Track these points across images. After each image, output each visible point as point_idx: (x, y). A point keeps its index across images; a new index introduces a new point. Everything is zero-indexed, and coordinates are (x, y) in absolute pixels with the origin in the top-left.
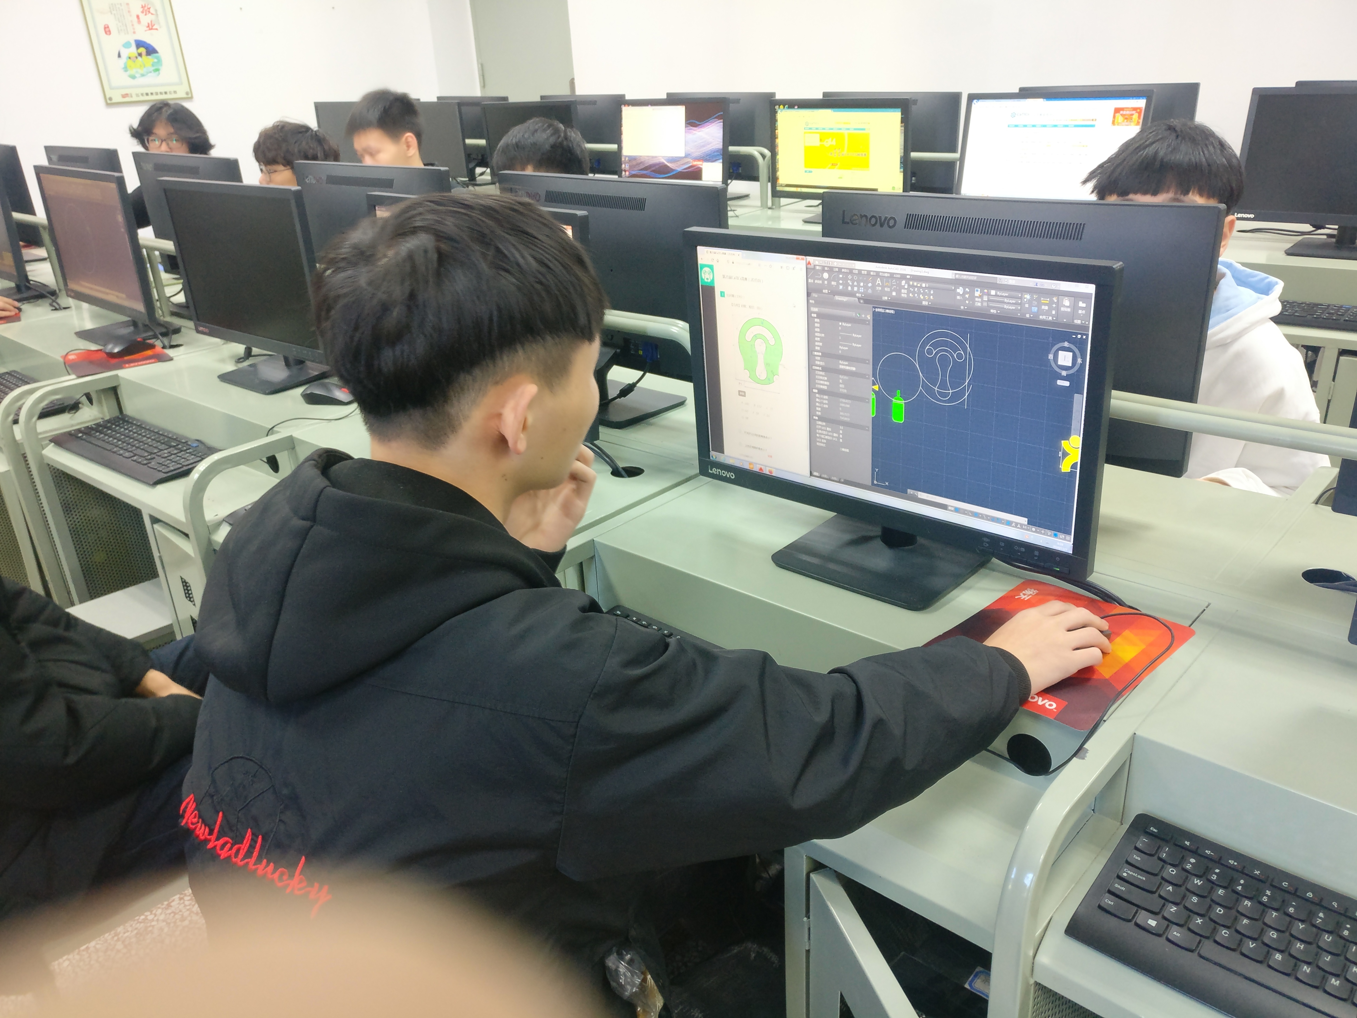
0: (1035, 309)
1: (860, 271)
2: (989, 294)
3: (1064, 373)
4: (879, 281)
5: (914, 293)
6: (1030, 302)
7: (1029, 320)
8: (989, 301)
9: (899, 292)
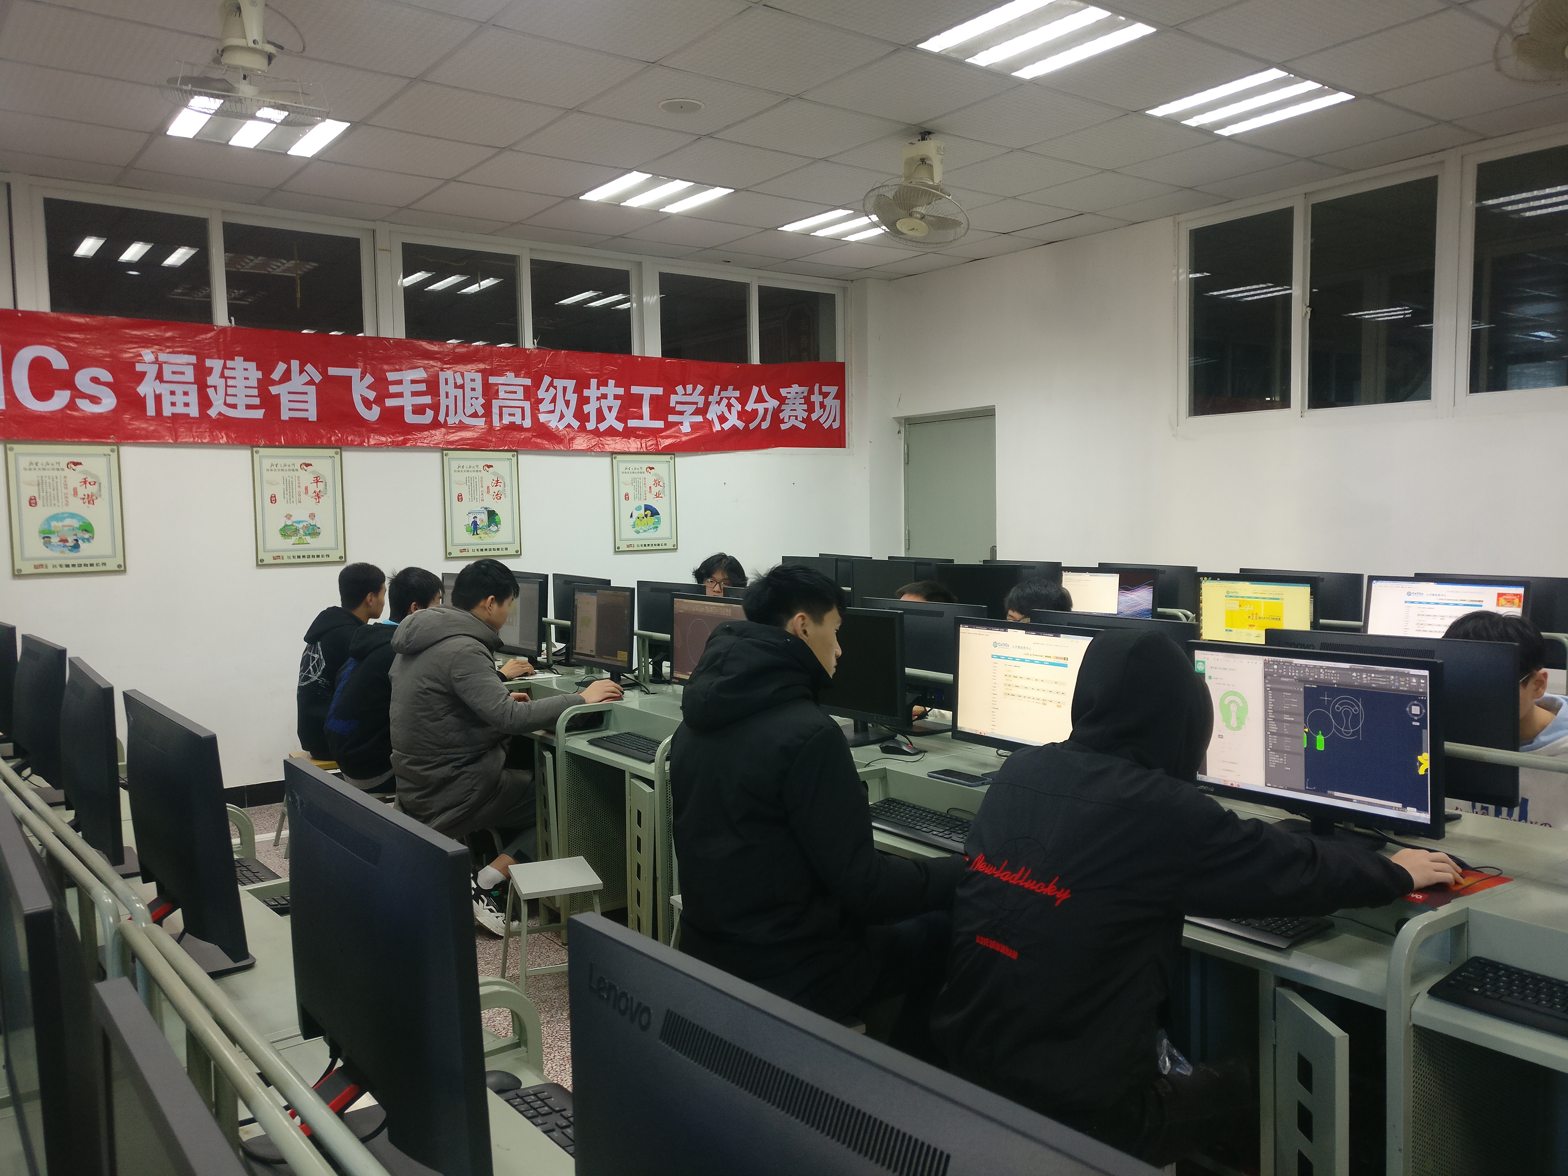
0: (1397, 684)
1: (1296, 664)
2: (1371, 676)
3: (1416, 718)
4: (1307, 670)
5: (1327, 676)
6: (1394, 680)
7: (1394, 690)
8: (1371, 680)
9: (1319, 676)
